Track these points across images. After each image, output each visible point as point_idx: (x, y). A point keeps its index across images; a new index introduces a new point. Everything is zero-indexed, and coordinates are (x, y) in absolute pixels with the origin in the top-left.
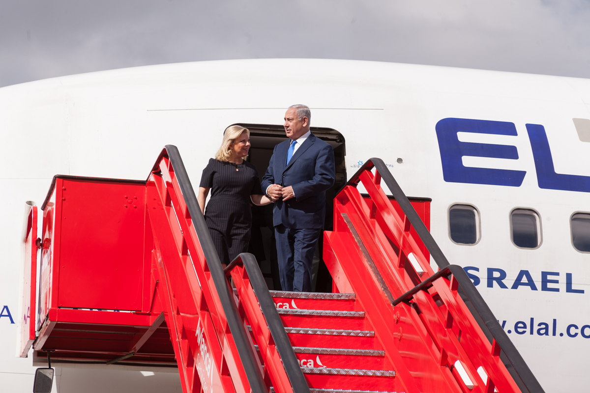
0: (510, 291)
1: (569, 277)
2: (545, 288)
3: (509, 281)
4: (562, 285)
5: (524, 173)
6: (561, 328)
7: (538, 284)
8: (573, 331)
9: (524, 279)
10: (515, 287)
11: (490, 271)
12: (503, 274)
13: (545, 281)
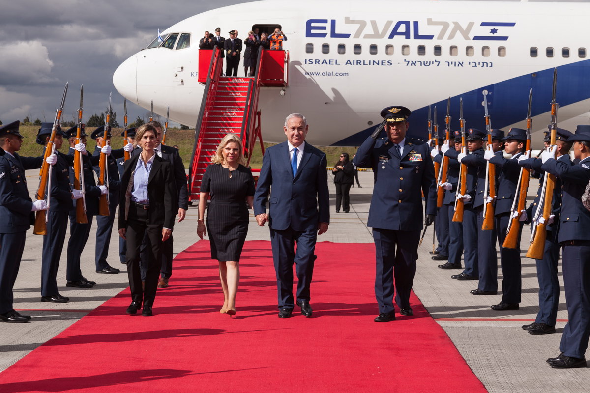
0: (321, 65)
1: (336, 61)
2: (330, 64)
3: (320, 63)
4: (334, 63)
5: (327, 34)
6: (334, 74)
7: (328, 63)
8: (337, 74)
9: (324, 62)
10: (322, 64)
11: (316, 60)
12: (319, 61)
13: (330, 62)
